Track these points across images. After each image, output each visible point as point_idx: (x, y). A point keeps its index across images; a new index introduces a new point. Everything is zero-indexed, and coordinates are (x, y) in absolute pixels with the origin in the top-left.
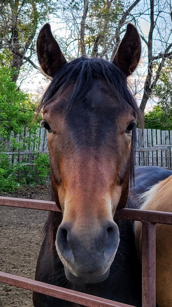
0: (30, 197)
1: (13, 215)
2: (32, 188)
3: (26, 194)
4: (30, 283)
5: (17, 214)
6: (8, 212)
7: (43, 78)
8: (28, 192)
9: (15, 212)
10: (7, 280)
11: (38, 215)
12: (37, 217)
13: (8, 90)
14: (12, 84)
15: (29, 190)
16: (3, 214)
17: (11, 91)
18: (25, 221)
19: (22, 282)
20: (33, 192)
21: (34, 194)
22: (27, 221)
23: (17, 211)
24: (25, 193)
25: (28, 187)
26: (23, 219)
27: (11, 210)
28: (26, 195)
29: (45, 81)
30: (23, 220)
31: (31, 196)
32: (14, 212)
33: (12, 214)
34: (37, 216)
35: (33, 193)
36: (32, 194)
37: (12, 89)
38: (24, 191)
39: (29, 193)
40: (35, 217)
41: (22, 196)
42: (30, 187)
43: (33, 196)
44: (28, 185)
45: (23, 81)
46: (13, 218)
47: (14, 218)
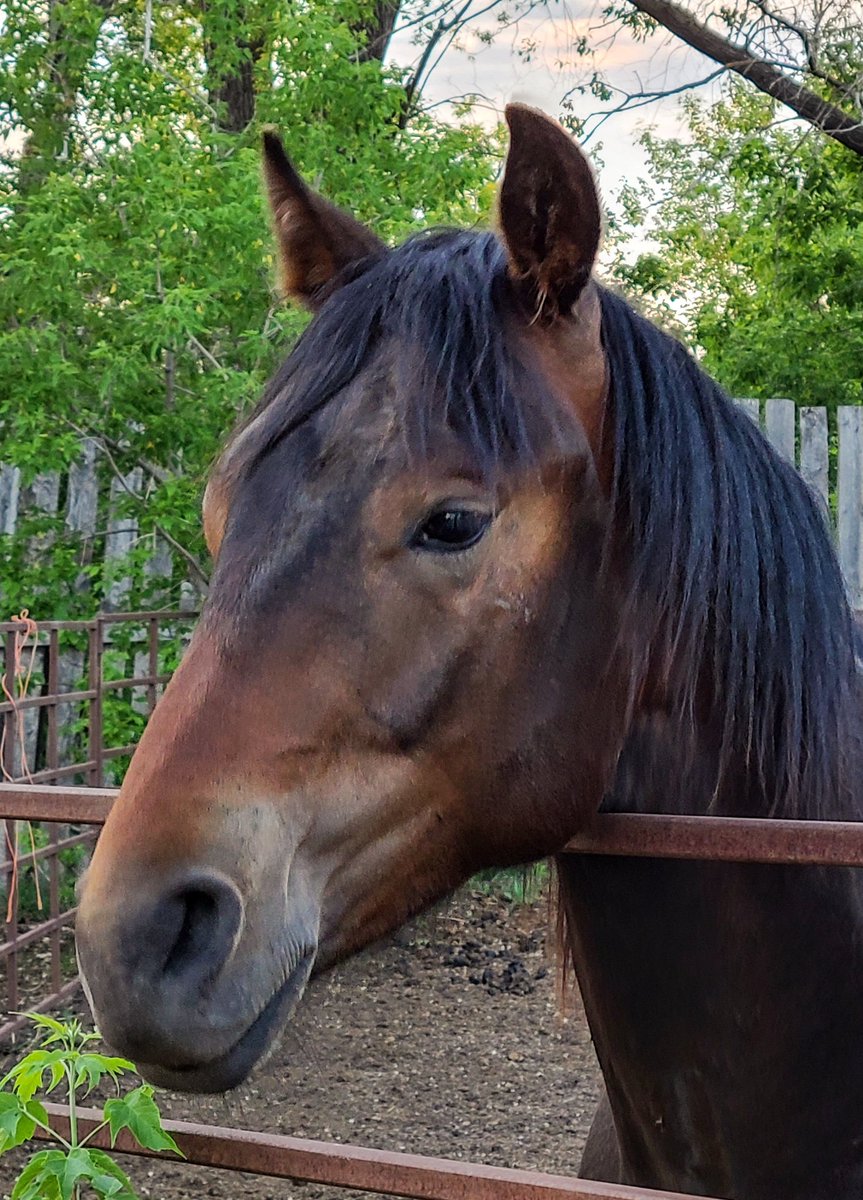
0: (507, 973)
1: (376, 1107)
2: (516, 908)
3: (474, 955)
4: (573, 1190)
5: (412, 1095)
6: (340, 1080)
7: (609, 11)
8: (489, 938)
9: (397, 1079)
10: (461, 1187)
11: (575, 1103)
12: (568, 1123)
13: (329, 132)
14: (361, 78)
15: (493, 918)
16: (305, 1095)
17: (353, 135)
18: (474, 1149)
19: (533, 1187)
20: (527, 933)
21: (539, 954)
22: (489, 1144)
23: (411, 1075)
24: (469, 946)
25: (488, 902)
26: (456, 1134)
27: (362, 1069)
28: (474, 961)
29: (628, 30)
30: (459, 1142)
31: (512, 965)
32: (384, 1083)
33: (370, 1095)
34: (564, 1113)
35: (526, 946)
36: (521, 950)
37: (361, 123)
38: (454, 930)
39: (498, 945)
40: (548, 1118)
41: (447, 964)
42: (503, 899)
43: (530, 971)
44: (487, 886)
45: (446, 37)
46: (379, 1122)
47: (390, 1123)
